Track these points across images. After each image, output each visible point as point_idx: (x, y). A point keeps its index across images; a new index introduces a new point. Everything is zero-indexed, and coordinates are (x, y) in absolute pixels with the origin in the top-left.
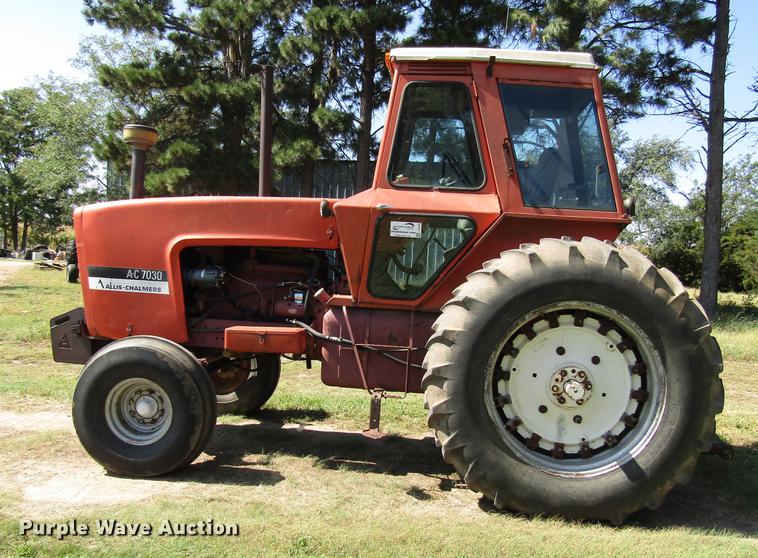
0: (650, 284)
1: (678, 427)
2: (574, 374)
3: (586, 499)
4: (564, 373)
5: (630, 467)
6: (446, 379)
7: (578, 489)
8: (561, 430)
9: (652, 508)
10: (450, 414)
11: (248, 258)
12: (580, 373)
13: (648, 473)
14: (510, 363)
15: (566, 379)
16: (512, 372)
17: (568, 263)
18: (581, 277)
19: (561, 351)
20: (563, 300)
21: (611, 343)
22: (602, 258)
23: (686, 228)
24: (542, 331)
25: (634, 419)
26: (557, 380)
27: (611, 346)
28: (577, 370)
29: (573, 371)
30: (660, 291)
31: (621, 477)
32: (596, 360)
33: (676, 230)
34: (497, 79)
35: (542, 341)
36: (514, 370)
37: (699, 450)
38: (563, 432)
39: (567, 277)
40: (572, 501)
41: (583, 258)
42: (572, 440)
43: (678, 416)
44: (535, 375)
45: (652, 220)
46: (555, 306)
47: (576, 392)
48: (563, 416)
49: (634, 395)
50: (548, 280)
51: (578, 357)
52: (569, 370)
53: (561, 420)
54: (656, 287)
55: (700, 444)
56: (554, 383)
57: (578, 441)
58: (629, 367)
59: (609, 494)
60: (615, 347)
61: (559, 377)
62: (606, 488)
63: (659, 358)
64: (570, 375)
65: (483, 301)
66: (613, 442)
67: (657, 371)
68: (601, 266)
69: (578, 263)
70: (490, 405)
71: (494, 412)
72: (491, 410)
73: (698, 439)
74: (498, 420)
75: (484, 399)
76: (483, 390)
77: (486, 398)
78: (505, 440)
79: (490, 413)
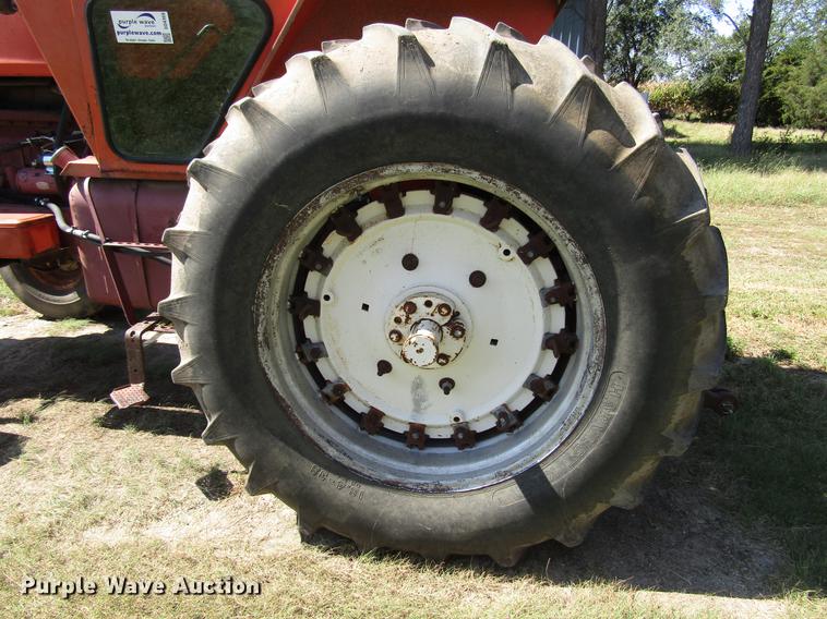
0: (577, 121)
1: (624, 413)
2: (431, 310)
4: (410, 308)
5: (531, 480)
6: (186, 324)
7: (436, 513)
8: (418, 403)
9: (568, 545)
10: (202, 385)
12: (440, 307)
13: (562, 492)
14: (320, 284)
15: (414, 317)
16: (323, 301)
17: (394, 77)
18: (424, 109)
19: (410, 262)
20: (392, 163)
21: (505, 247)
22: (472, 62)
23: (729, 59)
24: (372, 223)
25: (549, 385)
26: (398, 320)
27: (507, 253)
28: (436, 302)
29: (428, 304)
30: (598, 137)
31: (510, 497)
32: (478, 279)
33: (719, 63)
35: (375, 243)
36: (327, 298)
37: (662, 453)
38: (424, 404)
39: (393, 110)
41: (429, 63)
42: (439, 418)
43: (624, 394)
44: (365, 307)
45: (694, 53)
46: (376, 176)
47: (420, 351)
48: (419, 378)
49: (550, 342)
50: (352, 119)
51: (444, 274)
52: (420, 302)
53: (418, 385)
54: (591, 126)
55: (666, 443)
56: (394, 326)
57: (449, 421)
58: (542, 290)
59: (491, 524)
60: (514, 254)
61: (402, 314)
62: (484, 514)
63: (592, 282)
64: (422, 311)
65: (229, 170)
66: (512, 422)
67: (591, 306)
68: (468, 81)
69: (417, 75)
70: (276, 366)
71: (288, 378)
72: (280, 375)
73: (663, 433)
74: (296, 390)
75: (258, 358)
76: (255, 342)
77: (264, 356)
78: (306, 428)
79: (275, 383)
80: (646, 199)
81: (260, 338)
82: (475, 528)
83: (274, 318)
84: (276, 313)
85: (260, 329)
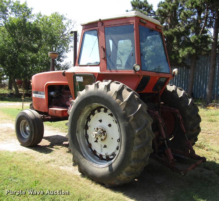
1: (122, 154)
3: (97, 174)
5: (110, 166)
7: (96, 171)
11: (63, 88)
14: (89, 124)
17: (94, 90)
19: (101, 121)
21: (113, 120)
24: (96, 113)
27: (113, 121)
29: (100, 128)
30: (118, 100)
31: (107, 169)
32: (110, 125)
34: (104, 26)
35: (96, 117)
36: (89, 126)
38: (102, 150)
40: (94, 175)
41: (98, 88)
42: (104, 153)
43: (123, 149)
47: (93, 135)
52: (99, 128)
53: (101, 146)
60: (114, 121)
61: (96, 130)
62: (103, 172)
64: (99, 130)
69: (96, 90)
70: (79, 137)
71: (81, 140)
72: (79, 139)
73: (130, 160)
74: (82, 143)
75: (76, 135)
76: (76, 132)
77: (77, 134)
78: (81, 149)
79: (78, 140)
80: (124, 111)
81: (77, 131)
82: (101, 175)
83: (80, 128)
84: (81, 127)
85: (77, 129)
